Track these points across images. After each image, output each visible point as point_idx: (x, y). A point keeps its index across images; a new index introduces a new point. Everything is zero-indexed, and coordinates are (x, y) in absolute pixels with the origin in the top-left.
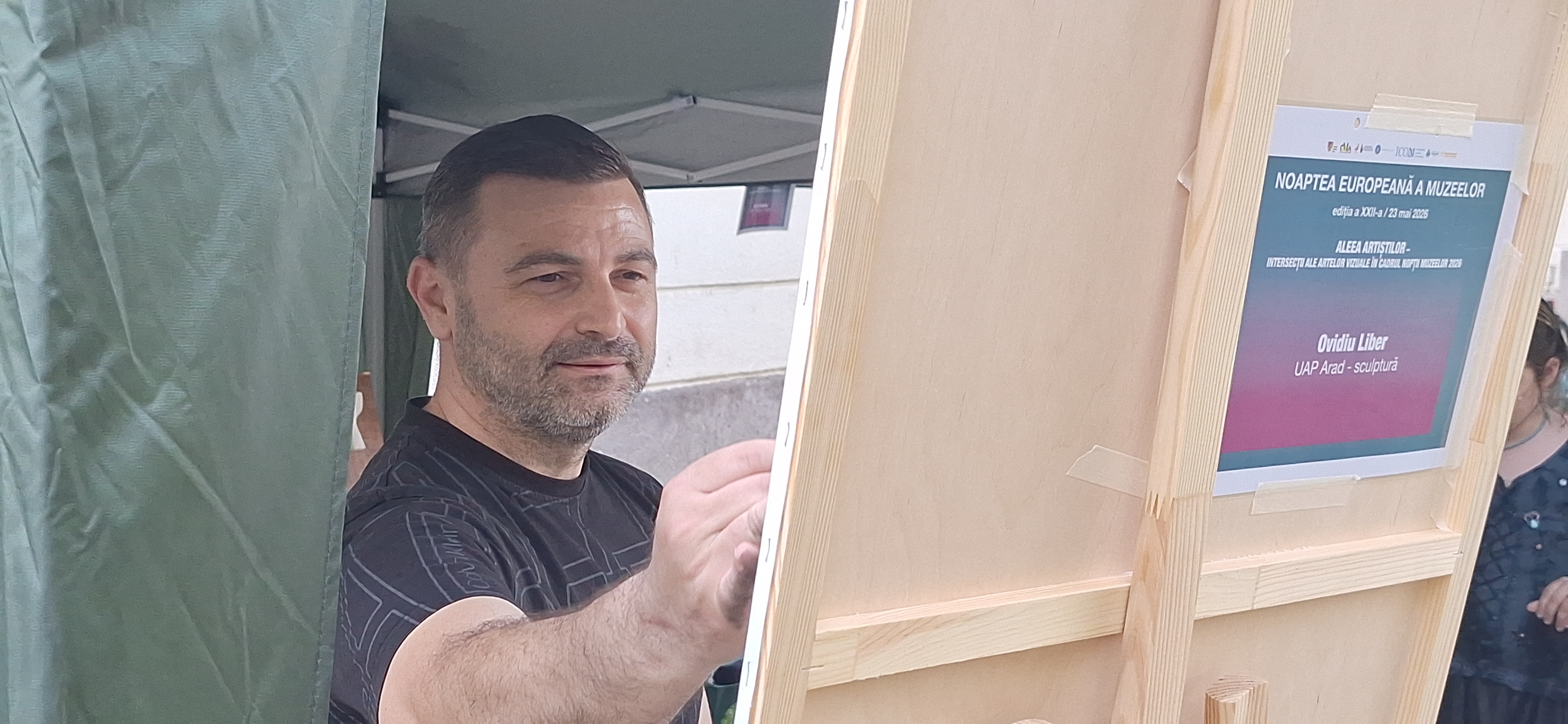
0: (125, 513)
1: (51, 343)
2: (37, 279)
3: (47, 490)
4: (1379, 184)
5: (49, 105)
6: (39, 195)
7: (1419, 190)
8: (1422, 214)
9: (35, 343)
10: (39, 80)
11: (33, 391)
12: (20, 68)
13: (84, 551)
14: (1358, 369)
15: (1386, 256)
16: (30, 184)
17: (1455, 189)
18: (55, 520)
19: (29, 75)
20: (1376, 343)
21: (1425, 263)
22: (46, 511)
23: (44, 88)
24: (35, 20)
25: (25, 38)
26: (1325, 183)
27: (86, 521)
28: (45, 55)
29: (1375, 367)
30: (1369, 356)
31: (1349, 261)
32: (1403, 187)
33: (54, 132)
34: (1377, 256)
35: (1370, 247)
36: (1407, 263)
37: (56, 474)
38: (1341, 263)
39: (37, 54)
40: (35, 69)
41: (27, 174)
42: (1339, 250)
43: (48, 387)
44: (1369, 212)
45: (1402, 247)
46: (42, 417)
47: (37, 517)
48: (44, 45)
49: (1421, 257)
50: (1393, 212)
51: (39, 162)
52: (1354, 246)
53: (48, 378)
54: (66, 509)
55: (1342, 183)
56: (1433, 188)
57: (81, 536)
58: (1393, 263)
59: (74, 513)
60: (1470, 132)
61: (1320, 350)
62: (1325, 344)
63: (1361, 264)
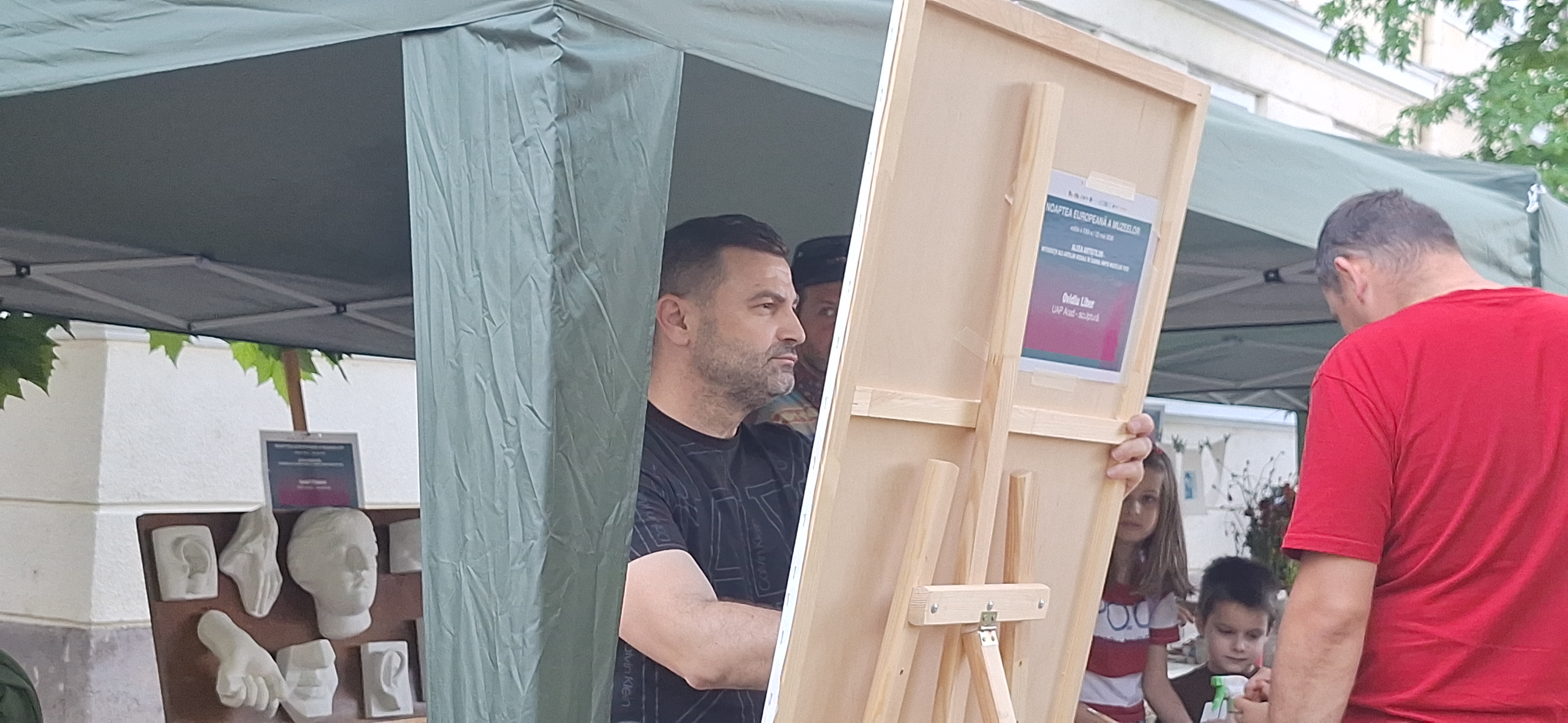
0: (577, 314)
1: (554, 238)
2: (551, 211)
3: (551, 298)
4: (1091, 217)
5: (557, 140)
6: (552, 176)
7: (1109, 225)
8: (1111, 238)
9: (548, 237)
10: (553, 129)
11: (547, 257)
12: (548, 124)
13: (562, 327)
14: (1081, 316)
15: (1095, 257)
16: (548, 172)
17: (1125, 228)
18: (553, 312)
19: (550, 127)
20: (1089, 304)
21: (1112, 265)
22: (550, 307)
23: (556, 132)
24: (552, 106)
25: (548, 112)
26: (1068, 212)
27: (563, 315)
28: (556, 119)
29: (1089, 317)
30: (1086, 310)
31: (1078, 256)
32: (1102, 222)
33: (559, 151)
34: (1090, 256)
35: (1087, 250)
36: (1104, 263)
37: (554, 293)
38: (1074, 256)
39: (553, 119)
40: (552, 124)
41: (547, 168)
42: (1073, 249)
43: (553, 257)
44: (1087, 231)
45: (1101, 254)
46: (550, 270)
47: (547, 310)
48: (556, 115)
49: (1111, 262)
50: (1098, 234)
51: (552, 162)
52: (1079, 248)
53: (553, 252)
54: (558, 307)
55: (1075, 214)
56: (1116, 225)
57: (562, 320)
58: (1097, 262)
59: (560, 310)
60: (1132, 199)
61: (1064, 301)
62: (1067, 299)
63: (1083, 259)
